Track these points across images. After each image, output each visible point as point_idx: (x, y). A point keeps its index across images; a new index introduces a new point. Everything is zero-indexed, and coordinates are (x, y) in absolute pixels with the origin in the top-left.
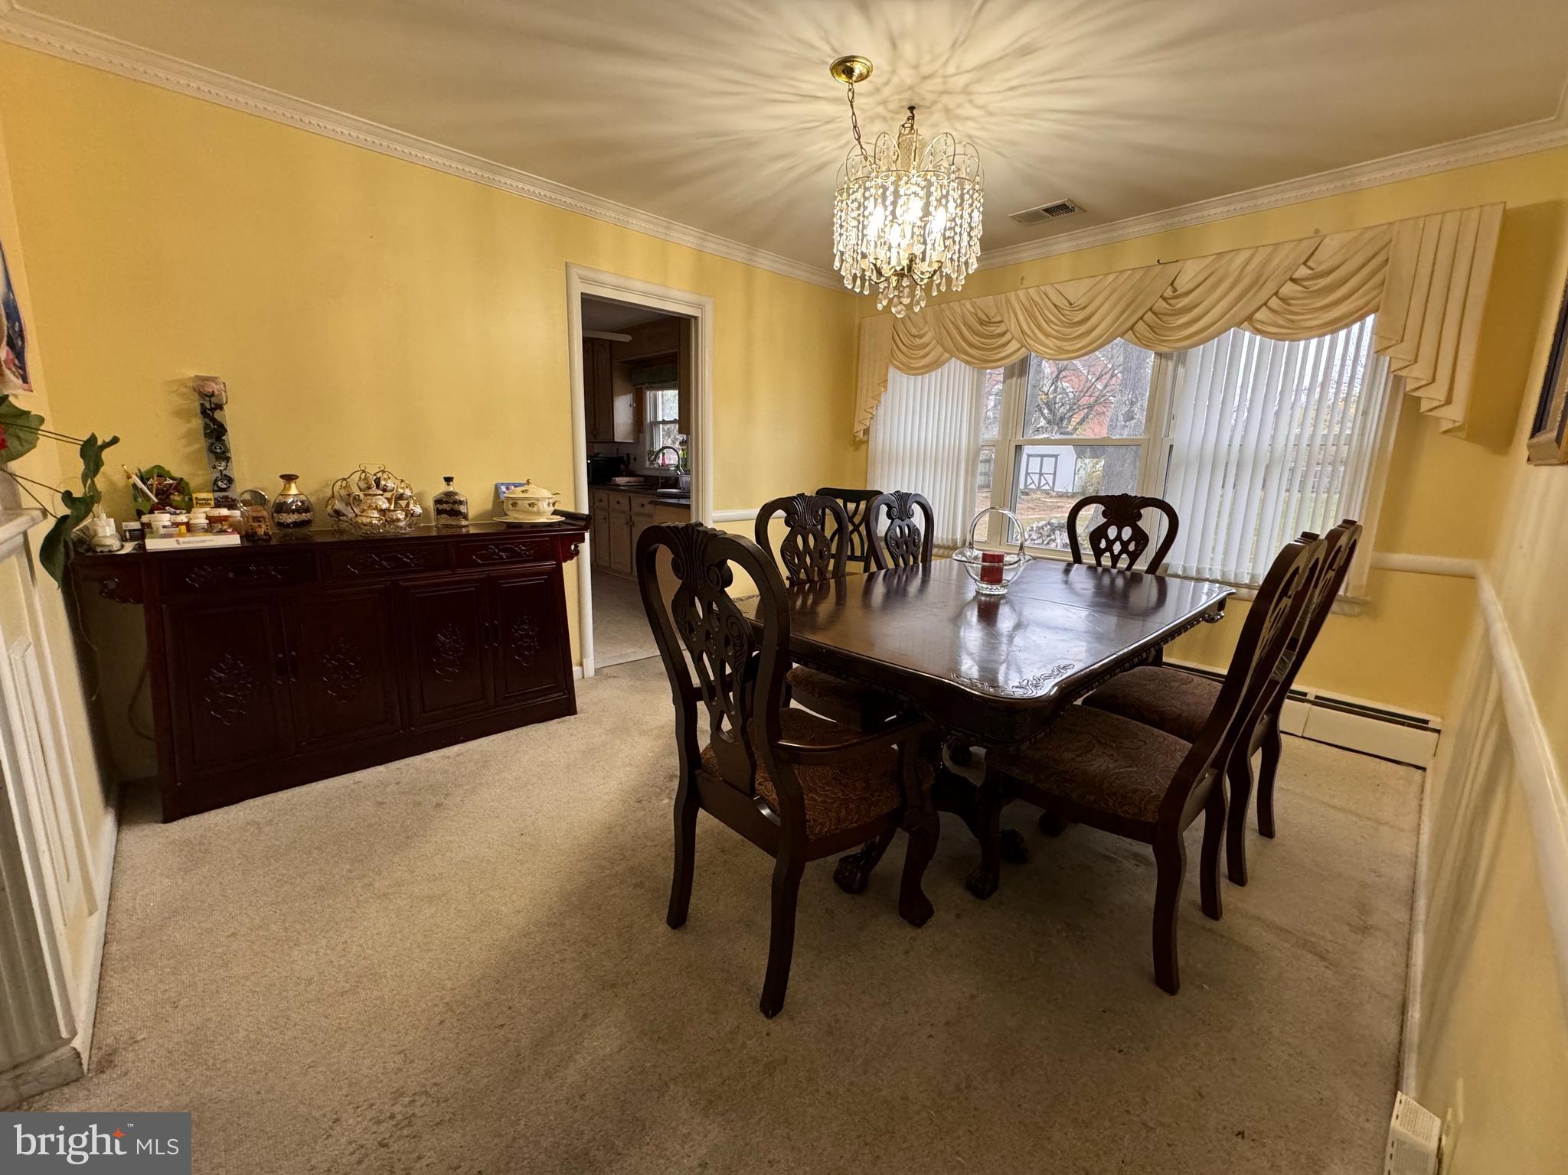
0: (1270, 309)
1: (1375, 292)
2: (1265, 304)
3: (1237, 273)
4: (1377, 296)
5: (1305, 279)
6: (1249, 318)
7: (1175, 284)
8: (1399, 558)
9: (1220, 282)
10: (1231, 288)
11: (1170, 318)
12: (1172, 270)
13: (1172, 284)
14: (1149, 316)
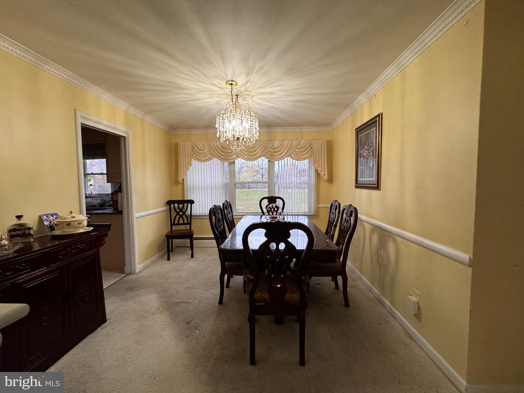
0: (294, 154)
1: (311, 153)
2: (293, 153)
3: (286, 145)
4: (311, 154)
5: (299, 148)
6: (290, 155)
7: (274, 145)
8: (321, 205)
9: (283, 147)
10: (286, 149)
11: (274, 153)
12: (273, 142)
13: (273, 145)
14: (269, 152)
